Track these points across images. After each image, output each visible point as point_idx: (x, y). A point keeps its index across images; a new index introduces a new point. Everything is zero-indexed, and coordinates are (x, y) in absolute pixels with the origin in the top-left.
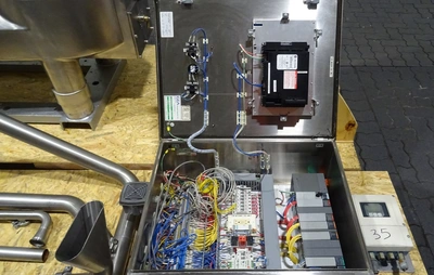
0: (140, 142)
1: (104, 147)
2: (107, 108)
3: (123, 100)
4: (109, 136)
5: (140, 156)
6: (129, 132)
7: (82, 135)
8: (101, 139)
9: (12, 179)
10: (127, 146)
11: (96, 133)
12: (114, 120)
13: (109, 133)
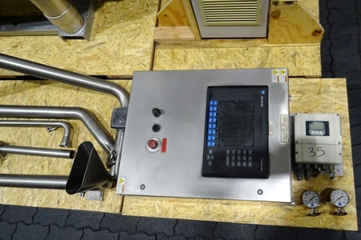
0: (127, 53)
1: (99, 58)
2: (96, 14)
3: (109, 4)
4: (101, 47)
5: (129, 66)
6: (117, 41)
7: (80, 46)
8: (95, 50)
9: (37, 89)
10: (116, 56)
11: (91, 43)
12: (104, 28)
13: (101, 44)
